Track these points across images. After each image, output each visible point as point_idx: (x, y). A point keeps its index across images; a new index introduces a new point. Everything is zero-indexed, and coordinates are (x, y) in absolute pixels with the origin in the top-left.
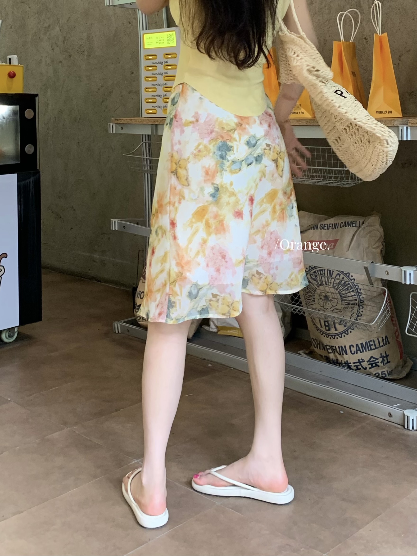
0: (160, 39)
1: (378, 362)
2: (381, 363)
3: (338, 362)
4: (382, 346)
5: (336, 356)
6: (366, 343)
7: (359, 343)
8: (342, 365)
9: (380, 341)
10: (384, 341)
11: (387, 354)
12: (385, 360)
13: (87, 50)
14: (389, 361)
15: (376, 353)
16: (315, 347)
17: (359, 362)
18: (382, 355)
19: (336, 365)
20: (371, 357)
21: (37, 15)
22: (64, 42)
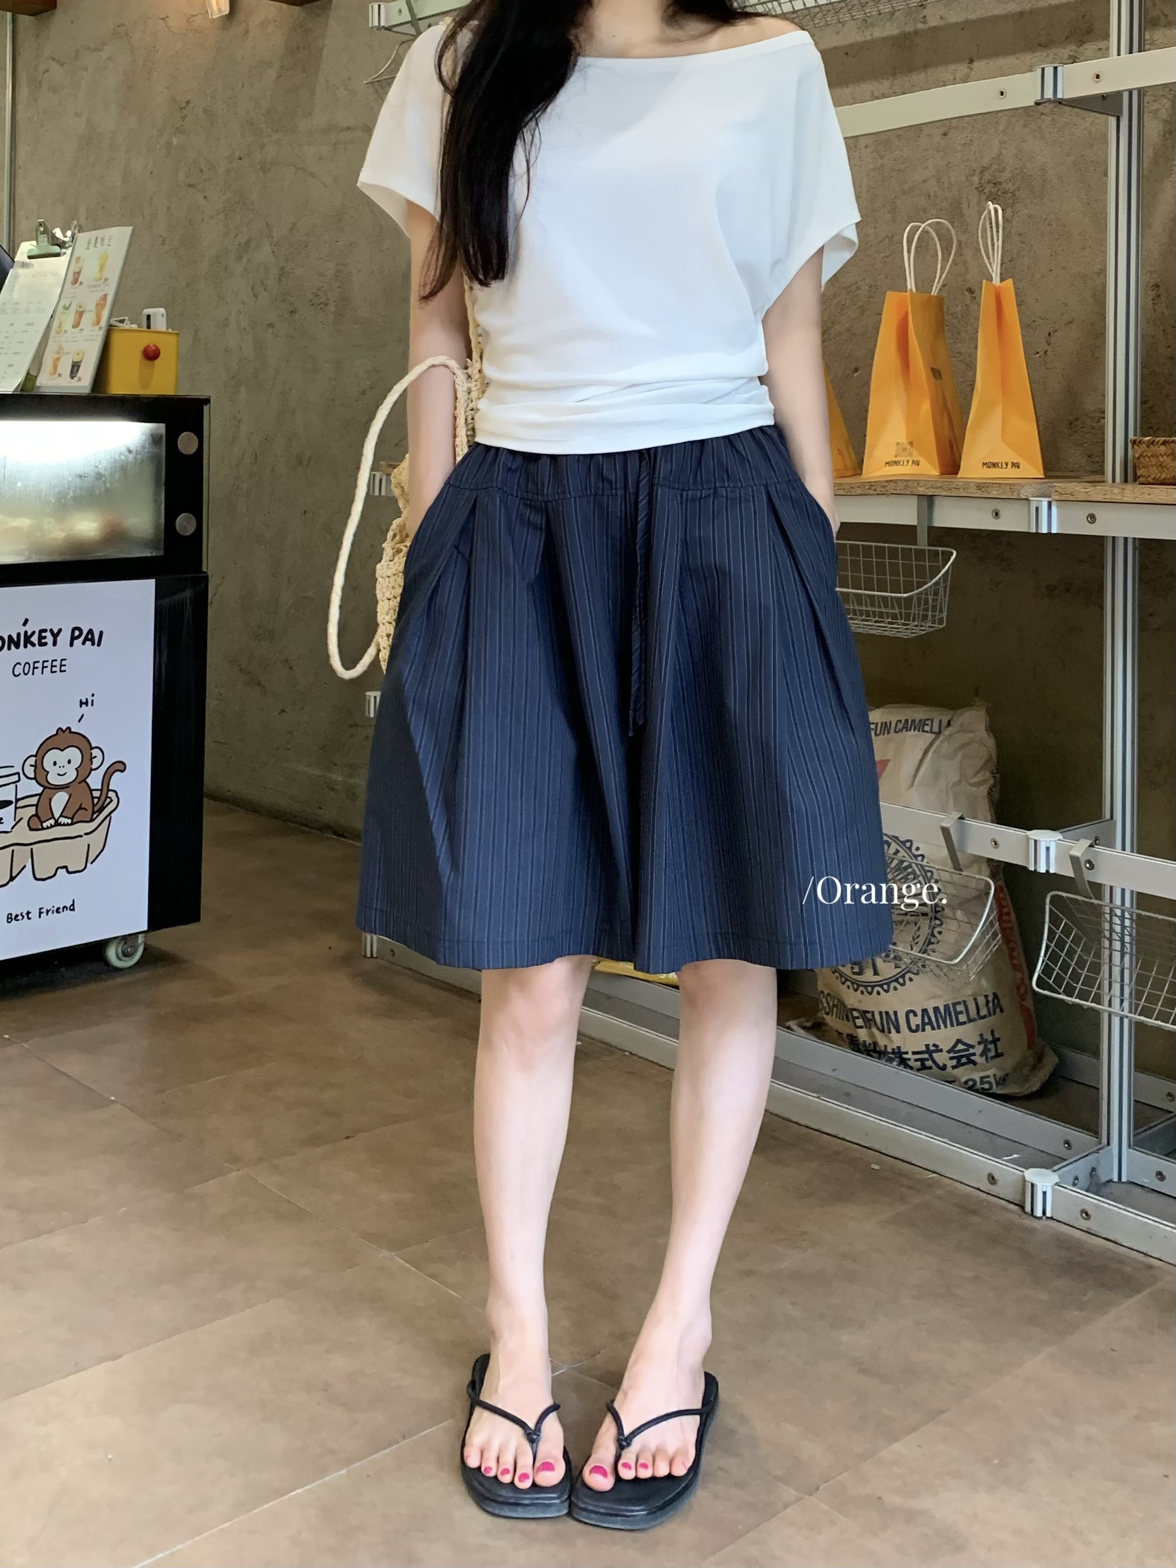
1: (974, 1054)
2: (981, 1055)
3: (878, 1049)
4: (985, 1017)
5: (872, 1035)
6: (946, 1007)
7: (930, 1006)
8: (886, 1057)
9: (980, 1003)
10: (991, 1004)
11: (997, 1036)
12: (990, 1050)
13: (334, 300)
14: (999, 1051)
15: (969, 1033)
16: (827, 1014)
17: (928, 1050)
18: (985, 1037)
19: (872, 1056)
20: (959, 1041)
21: (222, 216)
22: (280, 280)
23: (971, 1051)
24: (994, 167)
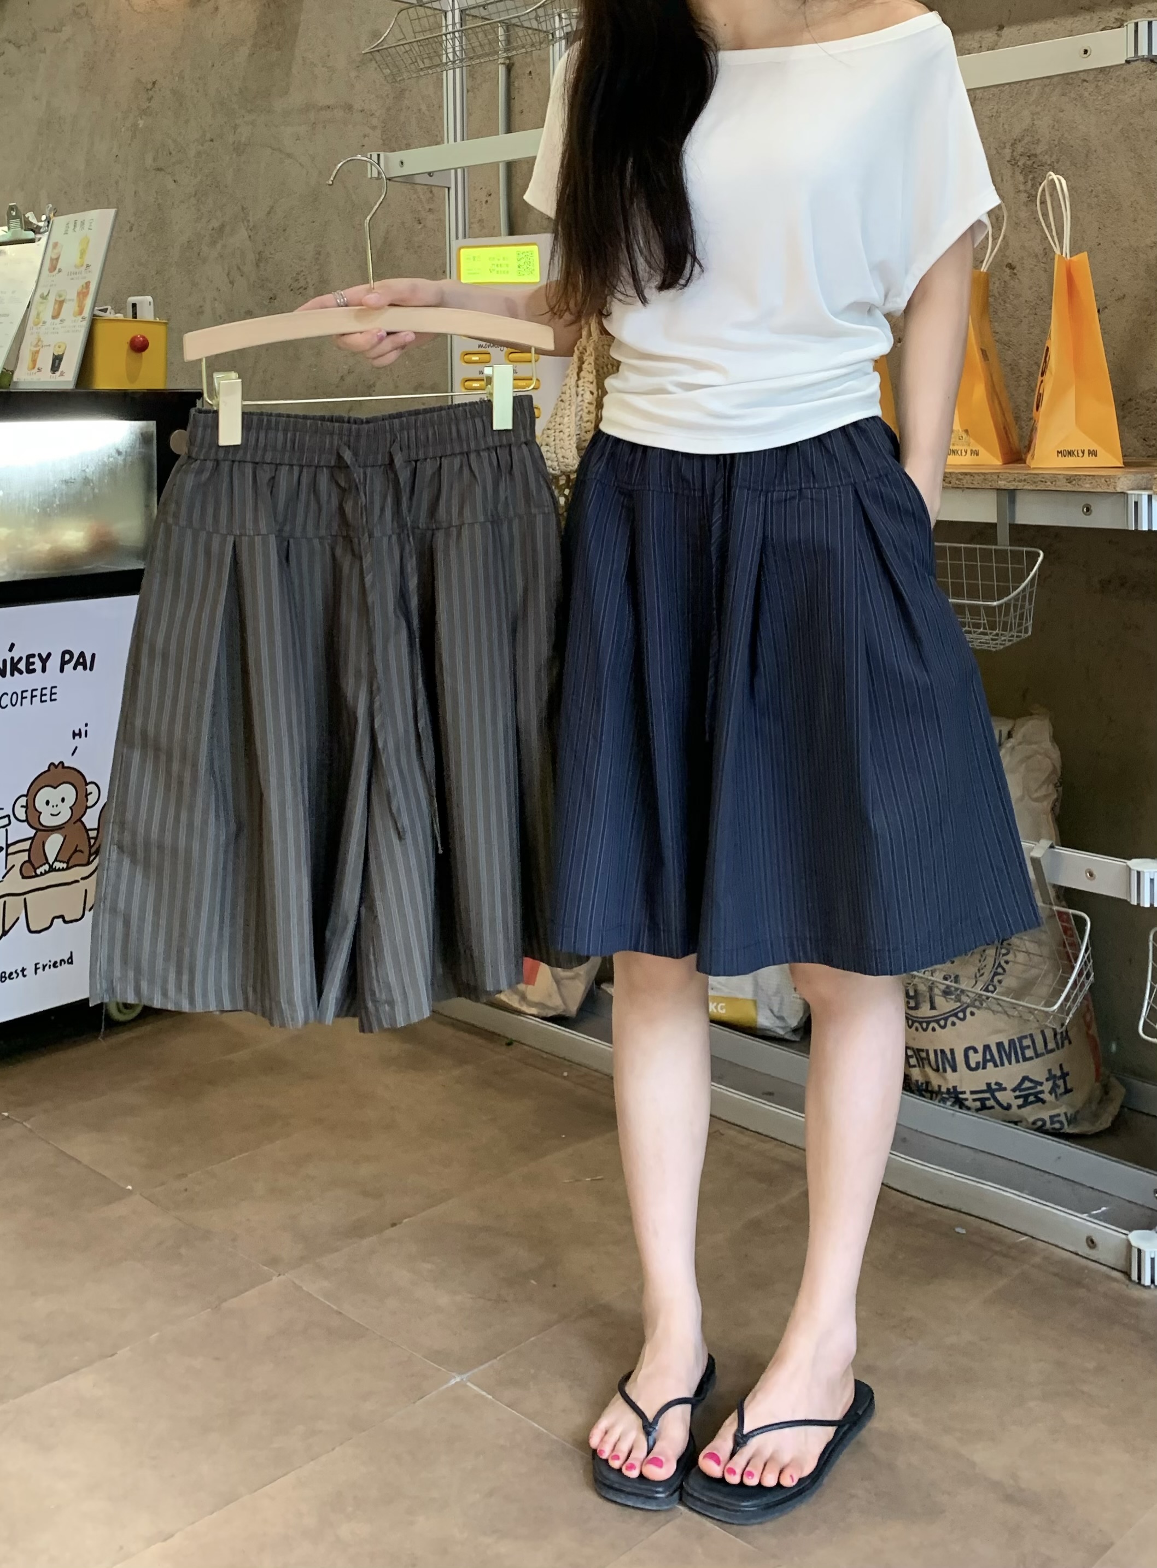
0: (499, 263)
1: (1042, 1092)
2: (1050, 1093)
4: (1052, 1051)
5: (926, 1075)
6: (1011, 1042)
8: (941, 1098)
9: (1048, 1037)
10: (1059, 1037)
11: (1065, 1070)
12: (1059, 1087)
14: (1069, 1087)
15: (1036, 1069)
17: (990, 1090)
18: (1053, 1072)
19: (925, 1097)
20: (1025, 1079)
21: (193, 201)
22: (258, 266)
23: (1039, 1088)
24: (1027, 139)
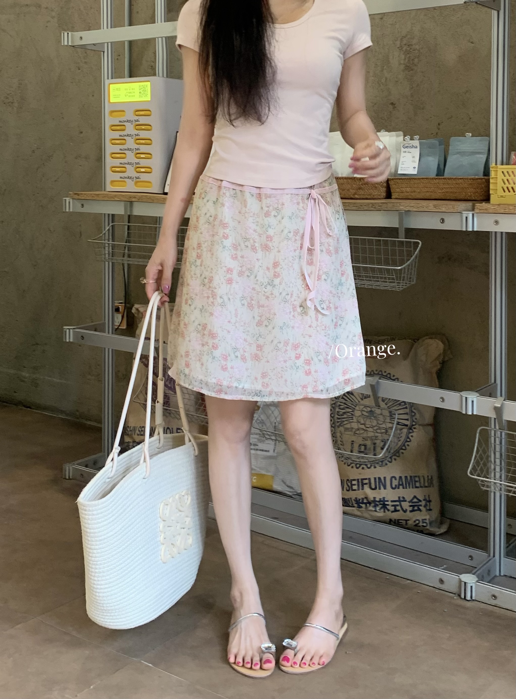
0: (130, 91)
1: (421, 505)
2: (424, 507)
5: (365, 494)
7: (403, 475)
11: (430, 498)
12: (427, 505)
13: (17, 101)
17: (399, 501)
20: (414, 497)
23: (419, 503)
